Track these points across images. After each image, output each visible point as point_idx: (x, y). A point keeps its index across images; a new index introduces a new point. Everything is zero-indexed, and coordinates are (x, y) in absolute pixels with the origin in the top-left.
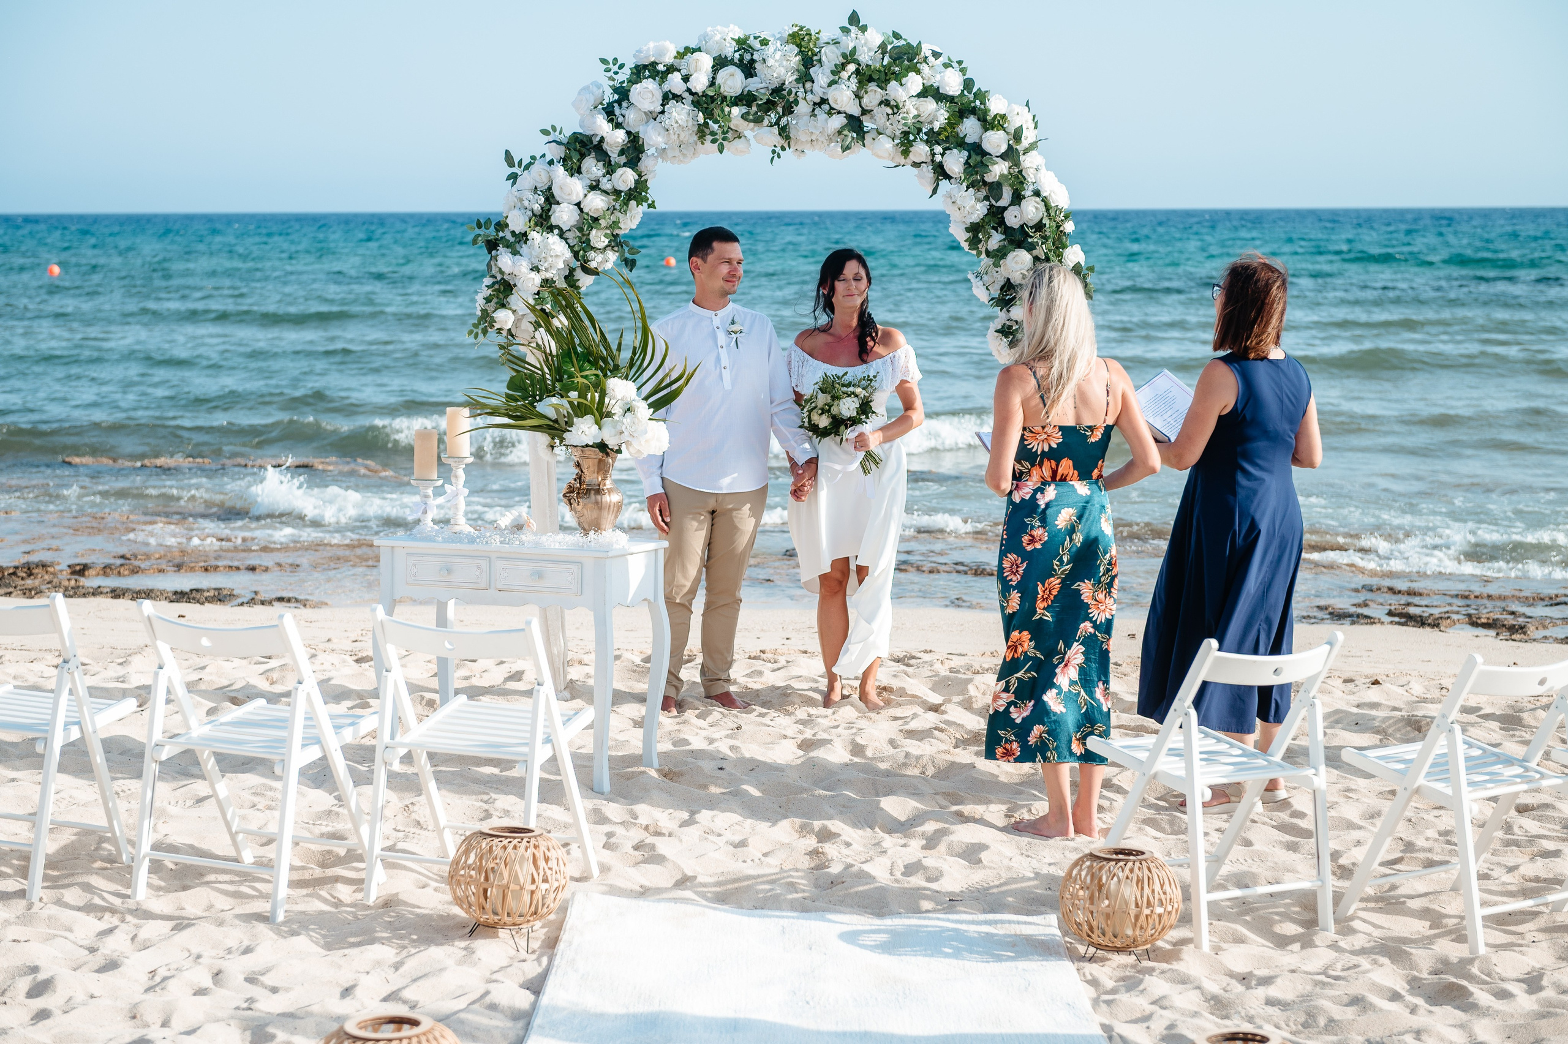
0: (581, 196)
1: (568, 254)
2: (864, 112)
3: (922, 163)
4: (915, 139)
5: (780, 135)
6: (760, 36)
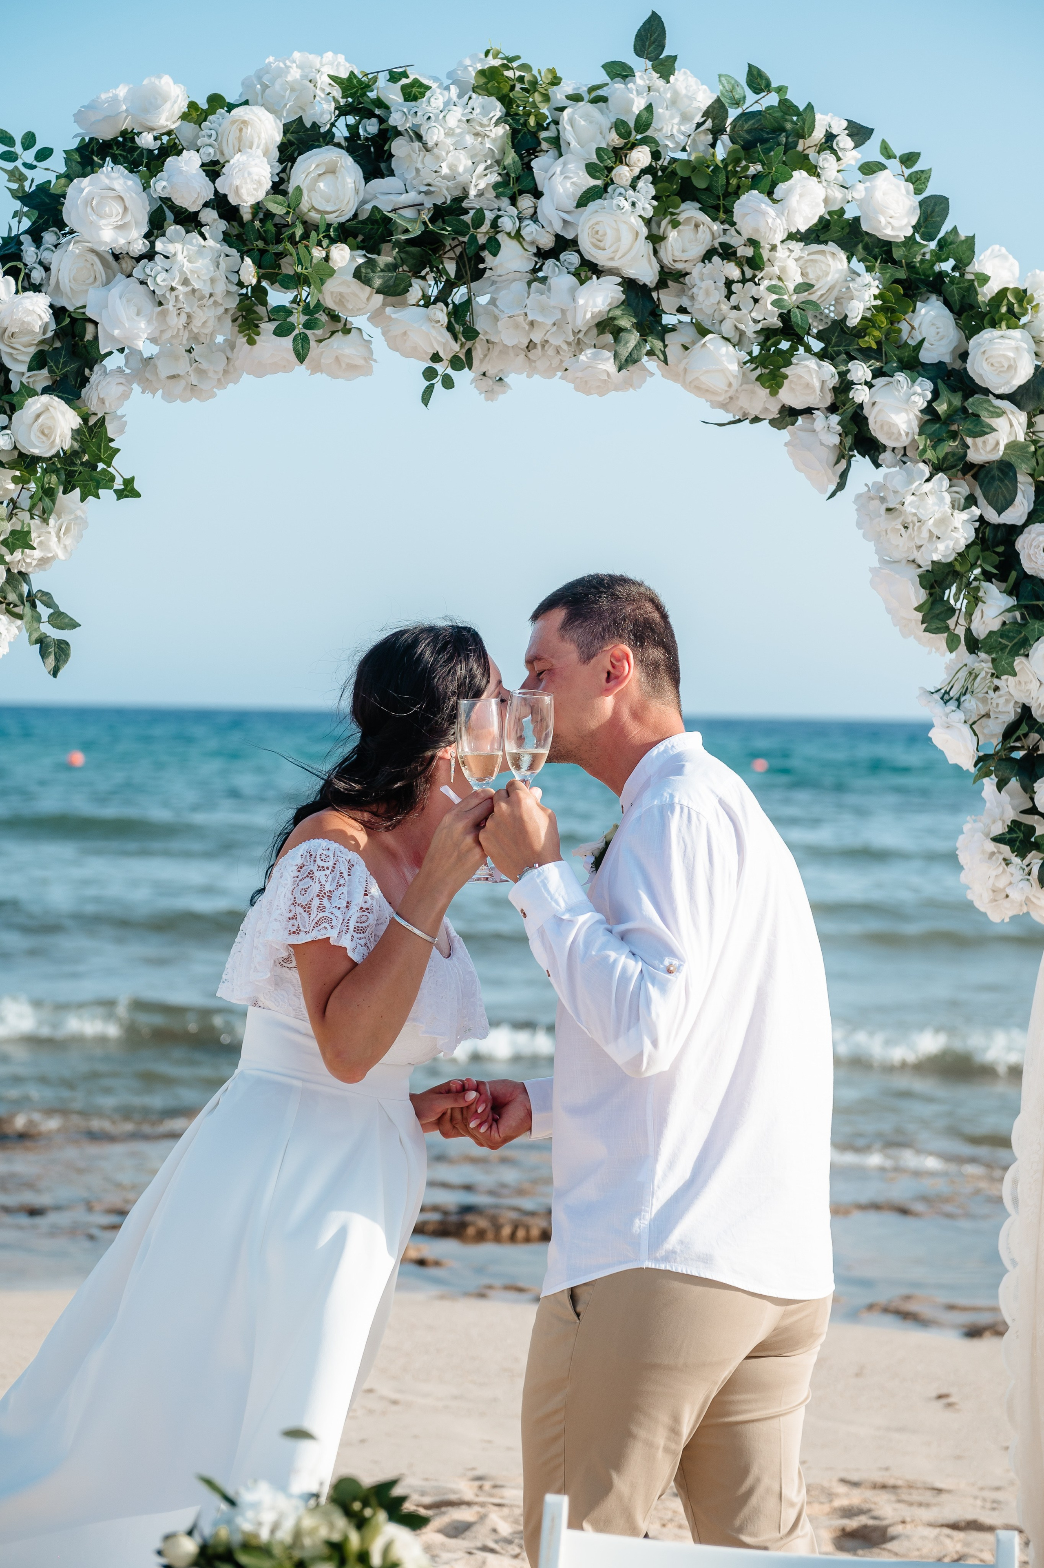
2: (665, 277)
3: (809, 411)
4: (793, 349)
5: (450, 328)
6: (405, 75)
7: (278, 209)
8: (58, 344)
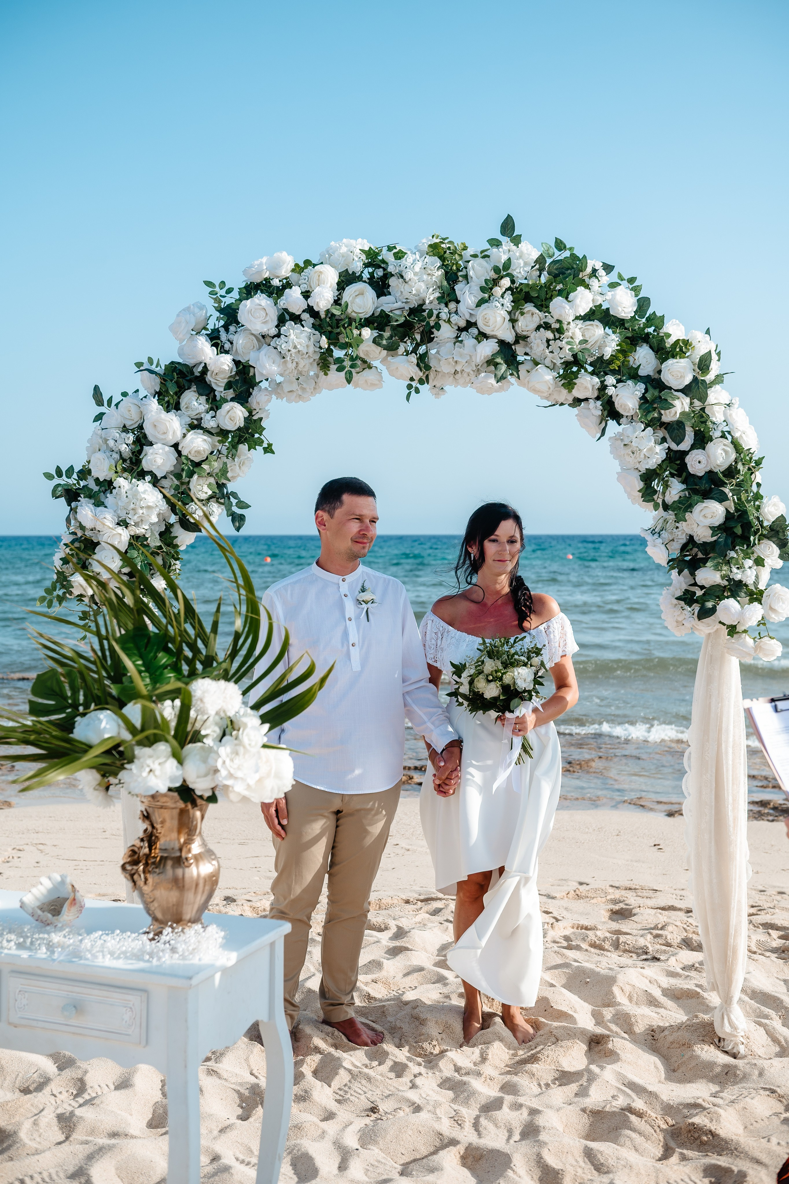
0: (179, 435)
1: (163, 506)
2: (520, 338)
3: (586, 399)
4: (579, 371)
5: (418, 365)
6: (395, 248)
7: (337, 312)
8: (237, 378)
